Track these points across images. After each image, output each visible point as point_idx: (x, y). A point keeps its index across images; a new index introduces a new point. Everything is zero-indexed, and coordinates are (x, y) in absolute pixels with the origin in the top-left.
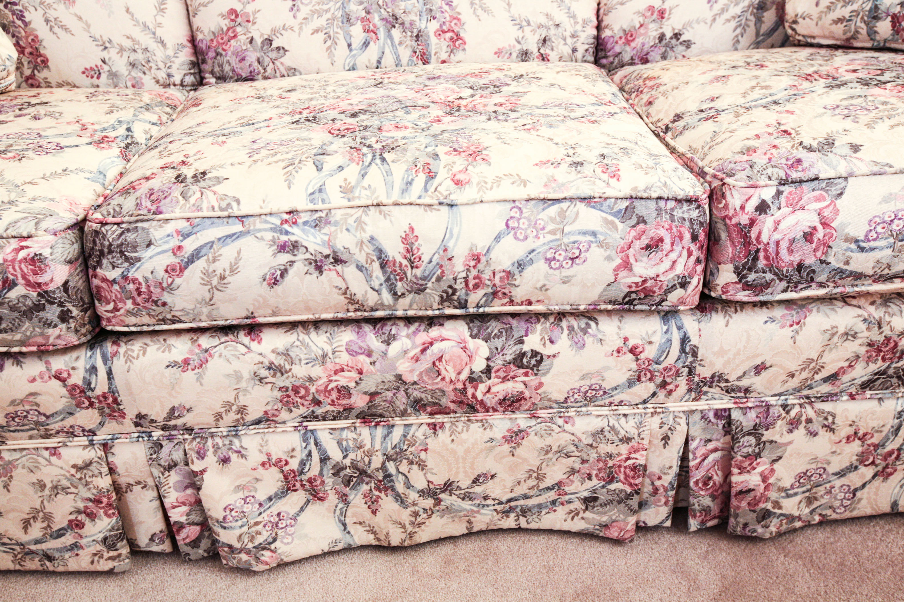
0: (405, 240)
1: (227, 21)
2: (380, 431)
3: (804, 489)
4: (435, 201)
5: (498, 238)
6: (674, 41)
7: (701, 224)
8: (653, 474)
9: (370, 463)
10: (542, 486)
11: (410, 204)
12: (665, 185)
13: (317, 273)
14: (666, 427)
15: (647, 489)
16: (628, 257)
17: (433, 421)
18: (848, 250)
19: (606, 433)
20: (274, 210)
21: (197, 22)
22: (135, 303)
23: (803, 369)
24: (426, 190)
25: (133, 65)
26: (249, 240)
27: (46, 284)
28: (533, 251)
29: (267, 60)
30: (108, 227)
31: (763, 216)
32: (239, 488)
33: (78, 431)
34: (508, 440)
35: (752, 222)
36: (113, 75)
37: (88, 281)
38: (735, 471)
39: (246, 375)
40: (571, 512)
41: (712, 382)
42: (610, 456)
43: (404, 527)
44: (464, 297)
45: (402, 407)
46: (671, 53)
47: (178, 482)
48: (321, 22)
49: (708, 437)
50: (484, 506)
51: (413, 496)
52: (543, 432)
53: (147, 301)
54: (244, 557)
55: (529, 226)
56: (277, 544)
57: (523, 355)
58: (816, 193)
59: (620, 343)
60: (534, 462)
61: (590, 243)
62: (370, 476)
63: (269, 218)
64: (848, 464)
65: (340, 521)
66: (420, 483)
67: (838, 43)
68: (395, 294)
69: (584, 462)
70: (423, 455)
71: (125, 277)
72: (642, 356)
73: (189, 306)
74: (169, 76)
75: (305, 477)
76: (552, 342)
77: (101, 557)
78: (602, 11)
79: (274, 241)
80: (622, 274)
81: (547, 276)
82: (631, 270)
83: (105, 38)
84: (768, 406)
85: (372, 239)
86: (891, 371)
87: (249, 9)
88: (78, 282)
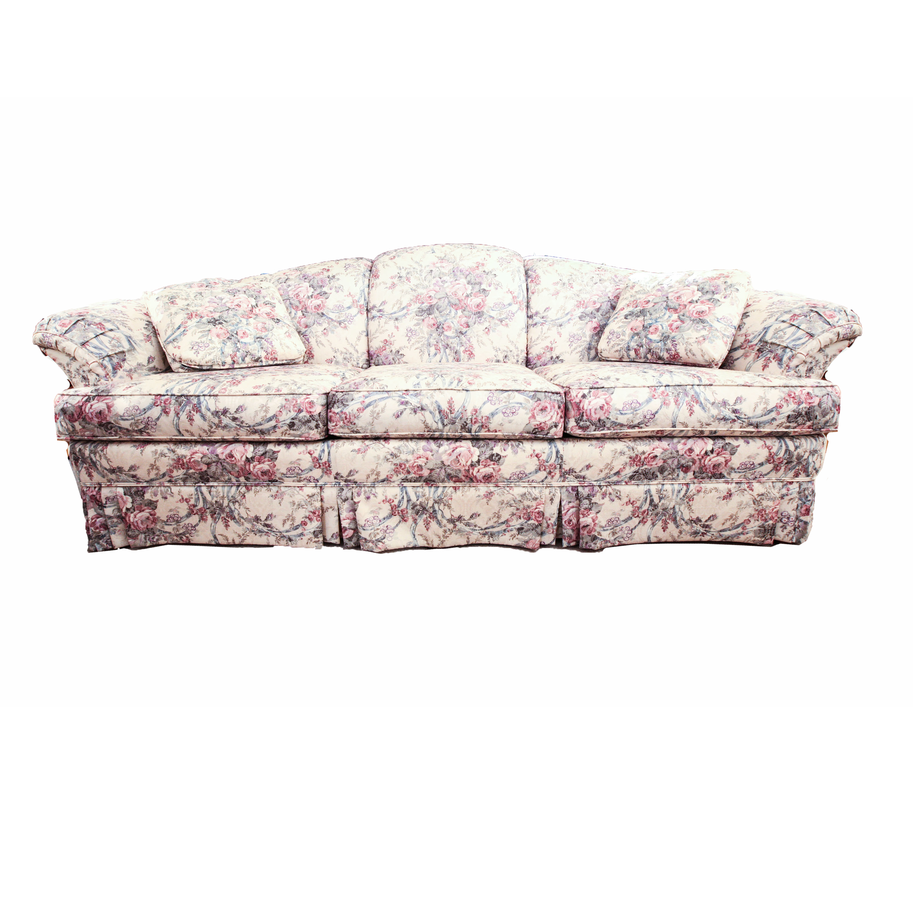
0: (449, 402)
1: (383, 344)
2: (433, 489)
3: (611, 527)
4: (461, 389)
5: (484, 404)
6: (557, 359)
7: (562, 402)
8: (547, 517)
9: (427, 504)
10: (500, 521)
11: (452, 389)
12: (548, 388)
13: (414, 414)
14: (552, 494)
15: (545, 525)
16: (534, 413)
17: (455, 485)
18: (617, 414)
19: (527, 495)
20: (400, 389)
21: (371, 344)
22: (344, 423)
23: (606, 468)
24: (458, 385)
25: (345, 359)
26: (390, 399)
27: (313, 412)
28: (498, 409)
29: (396, 359)
30: (338, 393)
31: (584, 399)
32: (372, 512)
33: (312, 480)
34: (486, 496)
35: (580, 401)
36: (337, 361)
37: (327, 414)
38: (581, 516)
39: (382, 457)
40: (512, 535)
41: (570, 473)
42: (529, 507)
43: (440, 537)
44: (470, 427)
45: (443, 477)
46: (556, 364)
47: (347, 507)
48: (419, 345)
49: (570, 500)
50: (474, 530)
51: (445, 522)
52: (500, 493)
53: (348, 422)
54: (371, 544)
55: (496, 400)
56: (385, 540)
57: (493, 455)
58: (604, 392)
59: (532, 452)
60: (496, 510)
61: (519, 407)
62: (427, 511)
63: (398, 392)
64: (628, 516)
65: (413, 533)
66: (448, 516)
67: (617, 359)
68: (443, 424)
69: (518, 509)
70: (450, 501)
71: (342, 412)
72: (541, 458)
73: (364, 425)
74: (358, 364)
75: (400, 509)
76: (505, 450)
77: (311, 541)
78: (528, 347)
79: (399, 400)
80: (532, 420)
81: (503, 420)
82: (535, 418)
83: (336, 349)
84: (593, 486)
85: (436, 402)
86: (640, 471)
87: (392, 339)
88: (323, 414)
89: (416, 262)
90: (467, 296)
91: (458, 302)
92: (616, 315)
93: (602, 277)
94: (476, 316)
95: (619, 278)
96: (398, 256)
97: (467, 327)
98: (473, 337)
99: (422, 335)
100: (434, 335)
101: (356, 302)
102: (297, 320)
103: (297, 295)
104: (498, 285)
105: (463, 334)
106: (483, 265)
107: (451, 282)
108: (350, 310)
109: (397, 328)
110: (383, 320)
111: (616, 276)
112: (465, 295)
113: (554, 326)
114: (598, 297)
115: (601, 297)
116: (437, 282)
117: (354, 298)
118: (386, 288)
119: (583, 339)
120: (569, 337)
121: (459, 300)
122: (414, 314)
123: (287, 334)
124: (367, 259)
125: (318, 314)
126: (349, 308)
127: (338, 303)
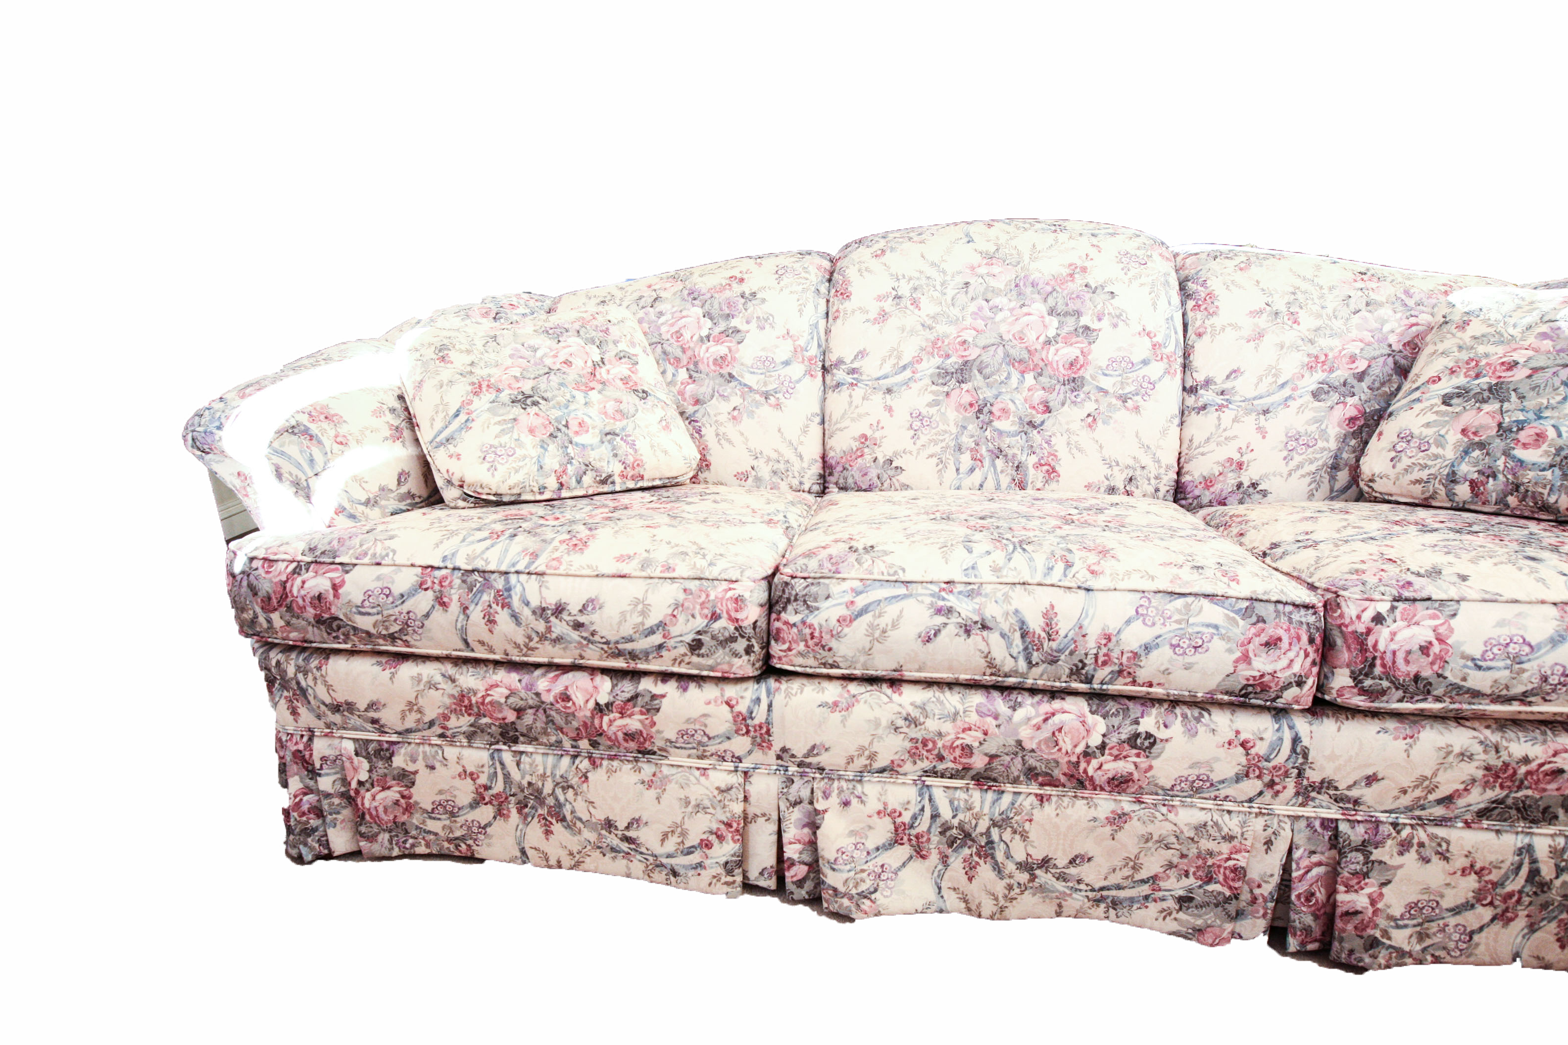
0: (1045, 615)
1: (857, 443)
2: (990, 796)
3: (1415, 922)
4: (1073, 585)
5: (1128, 622)
6: (1251, 490)
7: (1318, 629)
8: (1253, 881)
9: (976, 826)
10: (1138, 877)
11: (1053, 585)
12: (1282, 591)
13: (965, 636)
14: (1270, 831)
15: (1245, 896)
16: (1247, 652)
17: (1041, 792)
18: (1465, 666)
19: (1209, 828)
20: (935, 579)
21: (830, 443)
22: (807, 646)
23: (1416, 787)
25: (775, 473)
26: (911, 601)
27: (742, 620)
28: (1160, 636)
29: (886, 476)
30: (796, 580)
31: (1379, 626)
32: (853, 833)
33: (728, 757)
34: (1110, 821)
35: (1369, 631)
36: (758, 479)
37: (771, 623)
38: (1341, 888)
39: (884, 723)
40: (1163, 910)
41: (1321, 788)
42: (1211, 854)
43: (996, 899)
44: (1091, 672)
45: (1016, 774)
46: (1248, 500)
47: (799, 819)
48: (937, 449)
49: (1313, 849)
50: (1076, 890)
51: (1011, 867)
52: (1146, 818)
53: (817, 645)
54: (846, 902)
55: (1157, 614)
56: (877, 895)
57: (1137, 735)
58: (1430, 612)
59: (1231, 735)
60: (1133, 851)
61: (1212, 635)
62: (973, 841)
63: (929, 586)
64: (1464, 901)
65: (936, 883)
66: (1020, 857)
67: (1417, 501)
68: (1030, 663)
69: (1183, 856)
70: (1027, 826)
71: (804, 623)
72: (1253, 751)
73: (850, 654)
74: (801, 483)
75: (913, 832)
76: (1166, 726)
77: (719, 880)
78: (1182, 460)
79: (932, 604)
80: (1242, 666)
81: (1170, 661)
82: (1249, 663)
83: (758, 451)
84: (1378, 823)
85: (1017, 612)
86: (1510, 801)
87: (878, 435)
88: (762, 624)
89: (933, 264)
90: (1048, 342)
91: (1026, 355)
92: (1417, 395)
93: (1373, 296)
94: (1067, 387)
95: (1416, 298)
96: (892, 249)
97: (1044, 412)
98: (1058, 435)
99: (945, 427)
100: (970, 427)
101: (802, 350)
102: (678, 388)
103: (678, 335)
104: (1118, 317)
105: (1035, 427)
106: (1084, 270)
107: (1012, 310)
108: (788, 368)
109: (890, 409)
110: (858, 392)
111: (1407, 293)
112: (1042, 339)
113: (1248, 412)
114: (1361, 345)
115: (1368, 344)
116: (980, 309)
117: (797, 343)
118: (868, 321)
119: (1321, 444)
120: (1285, 440)
121: (1029, 351)
122: (928, 381)
123: (663, 423)
124: (822, 255)
125: (722, 376)
126: (787, 363)
127: (764, 354)
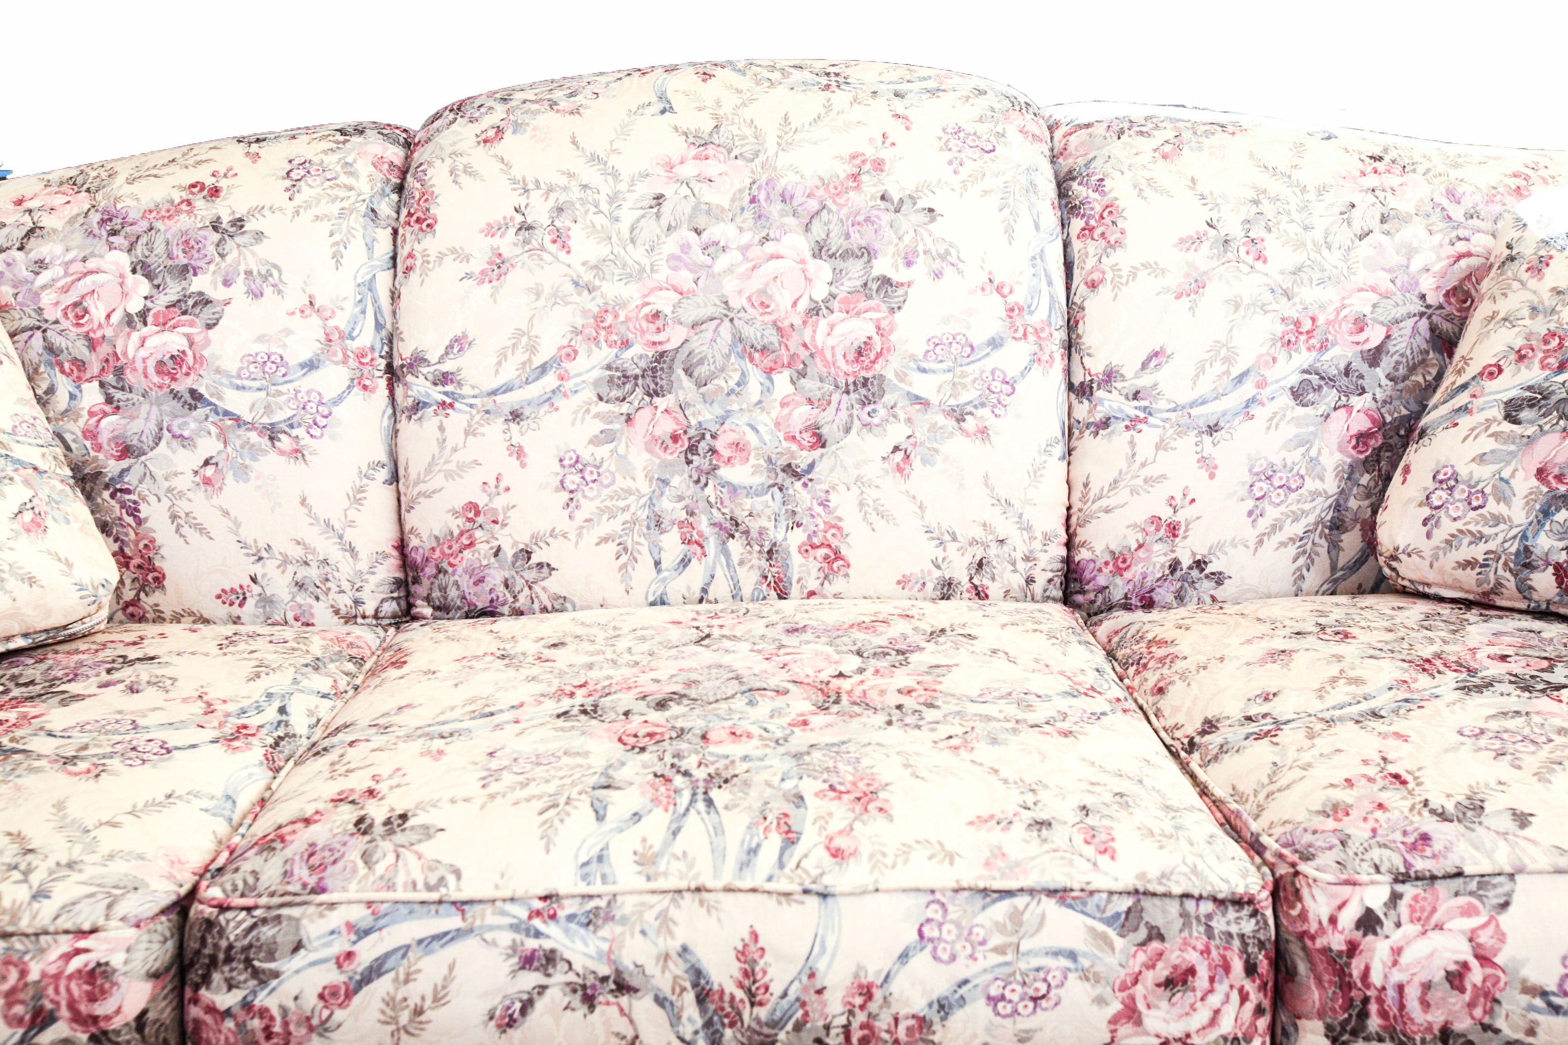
0: (742, 954)
1: (460, 521)
4: (795, 888)
5: (904, 957)
6: (1195, 573)
7: (1261, 944)
11: (754, 890)
12: (1194, 870)
13: (584, 1009)
16: (1133, 998)
18: (1531, 1008)
20: (519, 893)
21: (411, 520)
24: (781, 865)
25: (300, 586)
26: (470, 945)
27: (108, 1018)
28: (966, 982)
29: (519, 583)
30: (229, 915)
31: (1370, 937)
35: (1353, 948)
36: (266, 601)
37: (181, 1008)
46: (1190, 592)
48: (615, 526)
55: (959, 937)
58: (1463, 900)
61: (1066, 972)
63: (508, 907)
67: (1471, 597)
74: (357, 602)
78: (1074, 520)
79: (514, 947)
80: (1125, 1029)
81: (990, 1029)
82: (1139, 1023)
83: (262, 544)
85: (685, 950)
87: (499, 503)
88: (163, 1012)
89: (595, 159)
90: (814, 311)
91: (772, 337)
92: (1463, 399)
93: (1393, 202)
94: (854, 396)
95: (1468, 203)
96: (517, 127)
97: (812, 447)
98: (842, 488)
99: (628, 483)
100: (676, 481)
101: (342, 337)
102: (81, 422)
103: (79, 310)
104: (943, 257)
105: (797, 476)
106: (879, 165)
107: (744, 249)
108: (314, 375)
109: (519, 452)
110: (457, 420)
111: (1451, 194)
112: (803, 305)
113: (1181, 430)
114: (1373, 297)
115: (1386, 296)
116: (685, 248)
117: (331, 323)
118: (468, 276)
119: (1311, 485)
120: (1249, 479)
121: (779, 329)
122: (589, 394)
123: (28, 516)
124: (385, 131)
125: (176, 395)
126: (311, 366)
127: (262, 348)
